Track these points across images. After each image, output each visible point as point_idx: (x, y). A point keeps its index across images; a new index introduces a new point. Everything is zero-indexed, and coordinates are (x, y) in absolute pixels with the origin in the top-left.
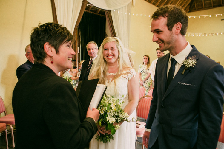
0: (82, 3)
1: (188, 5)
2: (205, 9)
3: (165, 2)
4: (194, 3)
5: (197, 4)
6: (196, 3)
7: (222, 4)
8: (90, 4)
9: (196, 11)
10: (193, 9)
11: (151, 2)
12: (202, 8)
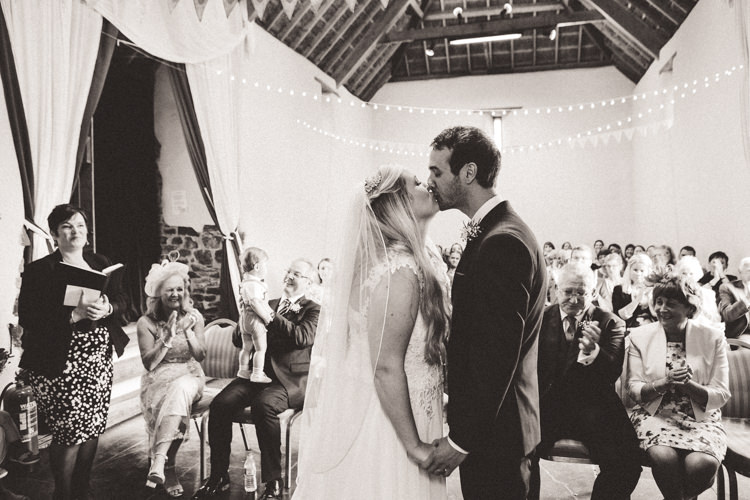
0: (102, 34)
1: (389, 61)
2: (432, 78)
3: (330, 49)
4: (404, 59)
5: (411, 61)
6: (409, 58)
7: (473, 69)
8: (128, 40)
9: (409, 80)
10: (402, 73)
11: (292, 44)
12: (422, 74)
